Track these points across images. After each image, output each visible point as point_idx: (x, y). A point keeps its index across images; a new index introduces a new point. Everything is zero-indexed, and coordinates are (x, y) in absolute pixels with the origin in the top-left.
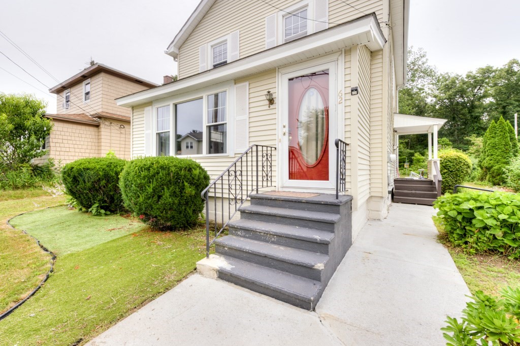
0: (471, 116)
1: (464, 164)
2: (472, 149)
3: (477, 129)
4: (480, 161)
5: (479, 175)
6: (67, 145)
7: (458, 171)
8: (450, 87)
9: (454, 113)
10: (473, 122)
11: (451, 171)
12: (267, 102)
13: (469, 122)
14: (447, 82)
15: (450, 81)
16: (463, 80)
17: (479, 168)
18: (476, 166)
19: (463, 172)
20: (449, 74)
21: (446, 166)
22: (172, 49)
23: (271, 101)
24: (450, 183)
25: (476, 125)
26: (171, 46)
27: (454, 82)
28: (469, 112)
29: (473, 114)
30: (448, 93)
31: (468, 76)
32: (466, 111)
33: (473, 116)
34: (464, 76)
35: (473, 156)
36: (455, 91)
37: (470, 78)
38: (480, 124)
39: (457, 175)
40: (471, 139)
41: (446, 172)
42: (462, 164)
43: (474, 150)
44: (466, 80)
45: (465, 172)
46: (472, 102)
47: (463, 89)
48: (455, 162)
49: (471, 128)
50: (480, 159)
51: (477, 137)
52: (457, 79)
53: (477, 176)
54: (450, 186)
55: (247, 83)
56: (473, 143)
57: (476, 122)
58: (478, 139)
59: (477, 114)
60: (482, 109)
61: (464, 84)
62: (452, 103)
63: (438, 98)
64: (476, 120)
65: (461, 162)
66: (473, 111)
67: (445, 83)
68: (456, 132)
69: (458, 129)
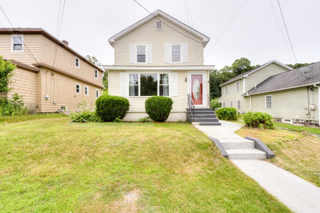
6: (18, 85)
12: (184, 80)
22: (113, 40)
23: (186, 81)
26: (112, 38)
55: (177, 73)
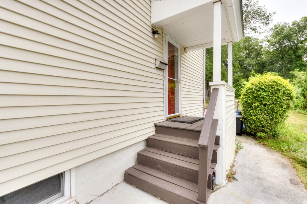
0: (296, 55)
1: (284, 93)
2: (296, 81)
3: (300, 66)
4: (303, 90)
5: (302, 103)
7: (275, 104)
8: (280, 33)
9: (282, 54)
10: (296, 60)
11: (265, 105)
13: (294, 61)
14: (278, 29)
15: (280, 28)
16: (289, 27)
17: (302, 97)
18: (299, 95)
19: (282, 106)
20: (280, 24)
21: (258, 96)
24: (264, 123)
25: (299, 63)
27: (282, 29)
28: (294, 53)
29: (297, 54)
30: (278, 38)
31: (294, 24)
32: (291, 52)
33: (297, 56)
34: (291, 24)
35: (297, 86)
36: (283, 35)
37: (295, 25)
38: (302, 62)
39: (273, 111)
40: (295, 73)
41: (258, 107)
42: (281, 94)
43: (297, 82)
44: (292, 27)
45: (285, 106)
46: (297, 45)
47: (289, 34)
48: (271, 90)
49: (295, 65)
50: (303, 88)
51: (299, 71)
52: (286, 26)
53: (300, 105)
54: (263, 127)
56: (296, 76)
57: (299, 60)
58: (300, 72)
59: (300, 54)
60: (304, 50)
61: (290, 30)
62: (281, 47)
63: (271, 42)
64: (299, 59)
65: (279, 90)
66: (297, 52)
67: (276, 30)
68: (284, 69)
69: (285, 67)
